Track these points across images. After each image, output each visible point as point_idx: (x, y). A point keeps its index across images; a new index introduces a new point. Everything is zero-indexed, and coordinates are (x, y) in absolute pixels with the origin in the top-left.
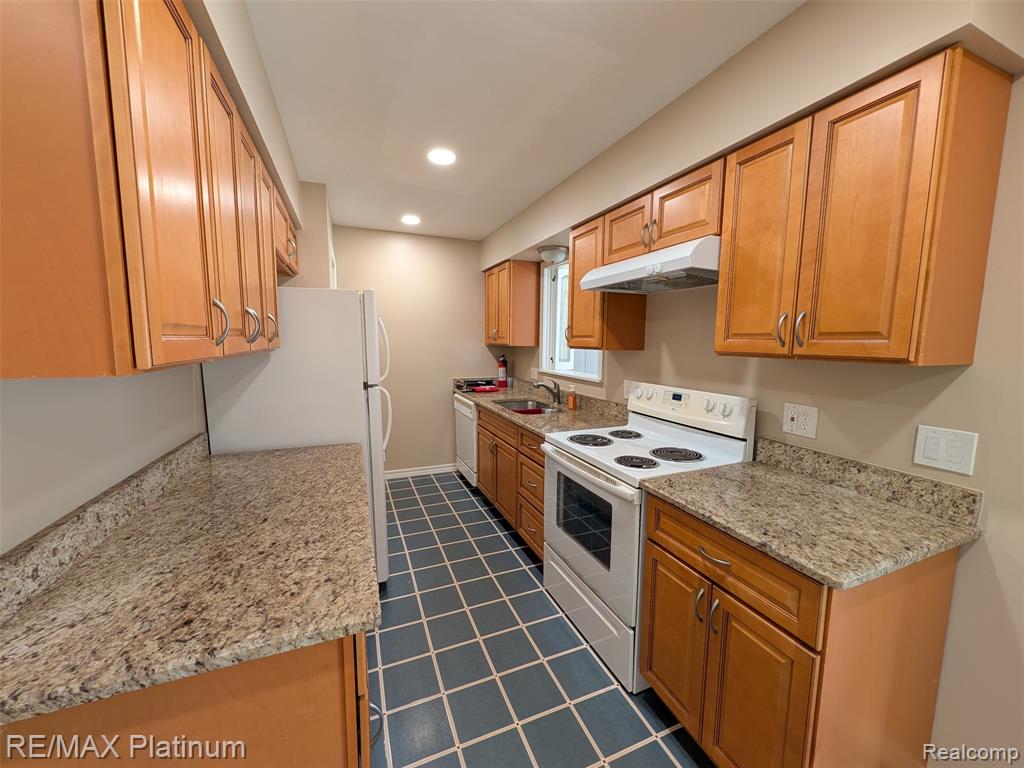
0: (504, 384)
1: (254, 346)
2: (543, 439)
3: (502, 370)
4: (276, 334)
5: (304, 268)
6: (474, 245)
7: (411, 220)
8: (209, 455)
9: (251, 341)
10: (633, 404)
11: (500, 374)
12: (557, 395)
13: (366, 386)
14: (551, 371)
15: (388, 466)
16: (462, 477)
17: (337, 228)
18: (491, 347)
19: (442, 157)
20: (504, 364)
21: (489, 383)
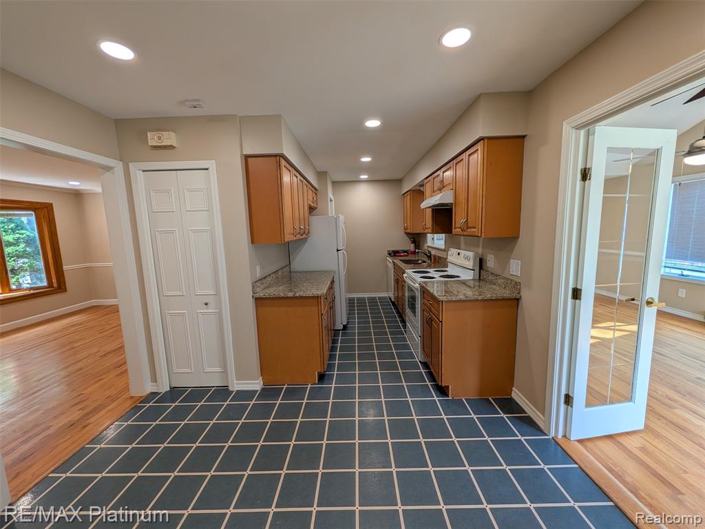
0: (414, 253)
1: (302, 237)
2: (404, 273)
3: (412, 245)
4: (309, 233)
5: (320, 206)
6: (398, 182)
7: (364, 177)
8: (291, 272)
9: (302, 235)
10: (450, 259)
11: (412, 247)
12: (429, 257)
13: (338, 250)
14: (432, 246)
15: (349, 290)
16: (390, 299)
17: (334, 183)
18: (407, 234)
19: (366, 159)
20: (414, 242)
21: (405, 252)
